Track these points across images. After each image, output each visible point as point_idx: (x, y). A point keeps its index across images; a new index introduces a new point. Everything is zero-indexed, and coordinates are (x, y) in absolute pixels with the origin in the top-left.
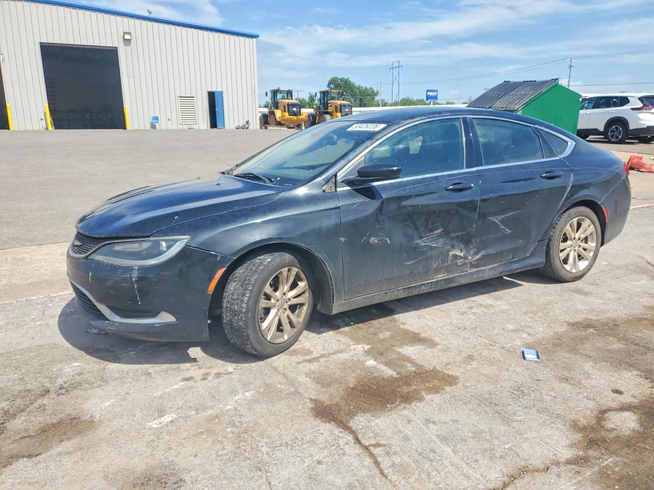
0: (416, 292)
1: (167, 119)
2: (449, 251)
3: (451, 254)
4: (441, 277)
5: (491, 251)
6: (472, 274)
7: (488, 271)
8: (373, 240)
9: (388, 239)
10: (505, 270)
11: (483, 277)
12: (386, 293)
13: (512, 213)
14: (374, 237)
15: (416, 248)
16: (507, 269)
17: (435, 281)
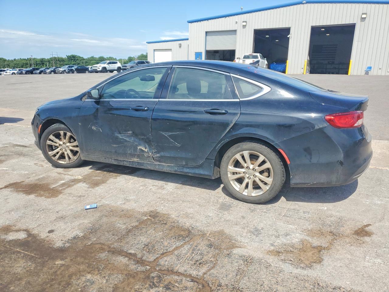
0: (122, 164)
1: (379, 68)
2: (137, 146)
3: (139, 148)
4: (136, 160)
5: (167, 154)
6: (156, 165)
7: (166, 167)
8: (94, 128)
9: (100, 129)
10: (179, 170)
11: (162, 169)
12: (105, 158)
13: (178, 133)
14: (94, 126)
15: (117, 138)
16: (180, 170)
17: (132, 161)
